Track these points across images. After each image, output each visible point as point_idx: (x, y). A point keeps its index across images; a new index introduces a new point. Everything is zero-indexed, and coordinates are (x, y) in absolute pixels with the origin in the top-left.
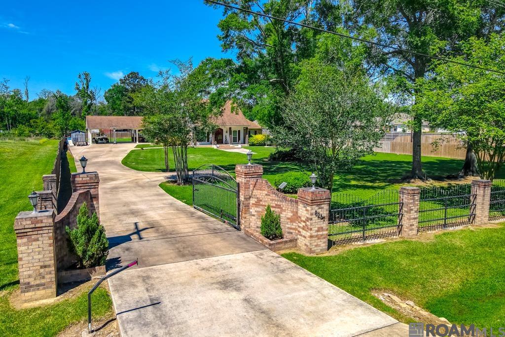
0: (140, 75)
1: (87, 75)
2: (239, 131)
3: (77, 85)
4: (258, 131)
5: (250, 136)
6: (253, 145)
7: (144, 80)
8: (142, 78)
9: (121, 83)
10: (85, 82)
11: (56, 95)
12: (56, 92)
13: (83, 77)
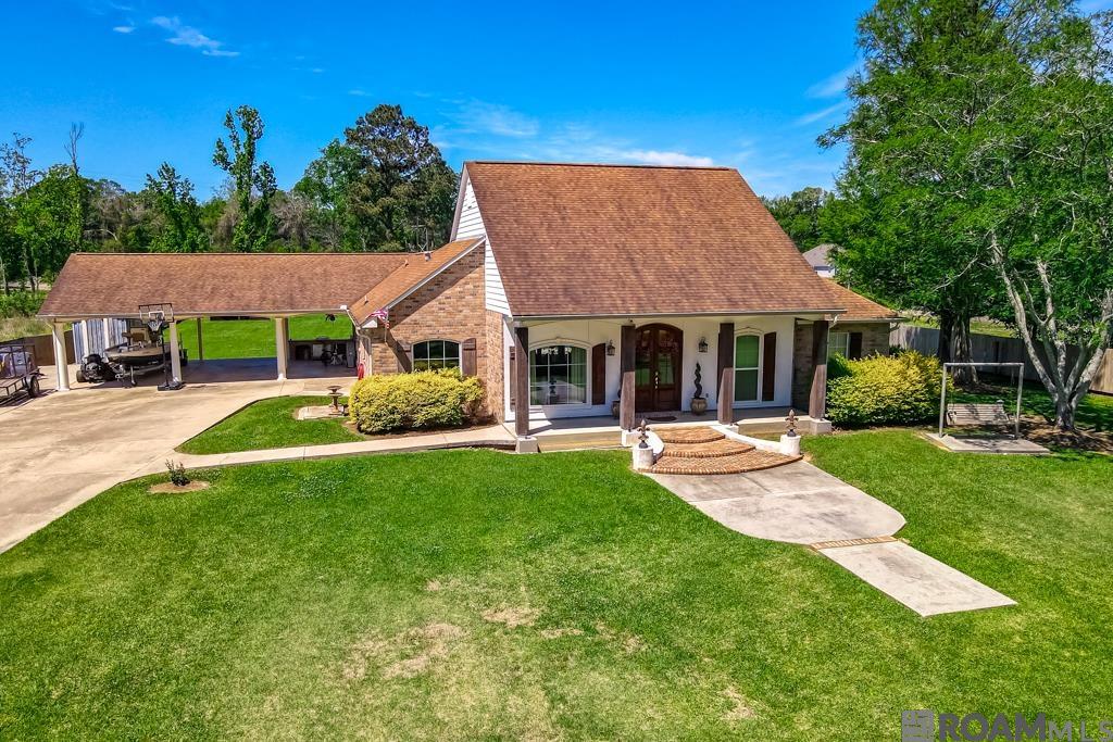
0: (406, 115)
1: (249, 116)
2: (771, 340)
3: (220, 146)
4: (867, 334)
5: (836, 371)
6: (852, 422)
7: (418, 130)
8: (412, 125)
9: (349, 142)
10: (243, 138)
11: (158, 180)
12: (160, 173)
13: (238, 122)
